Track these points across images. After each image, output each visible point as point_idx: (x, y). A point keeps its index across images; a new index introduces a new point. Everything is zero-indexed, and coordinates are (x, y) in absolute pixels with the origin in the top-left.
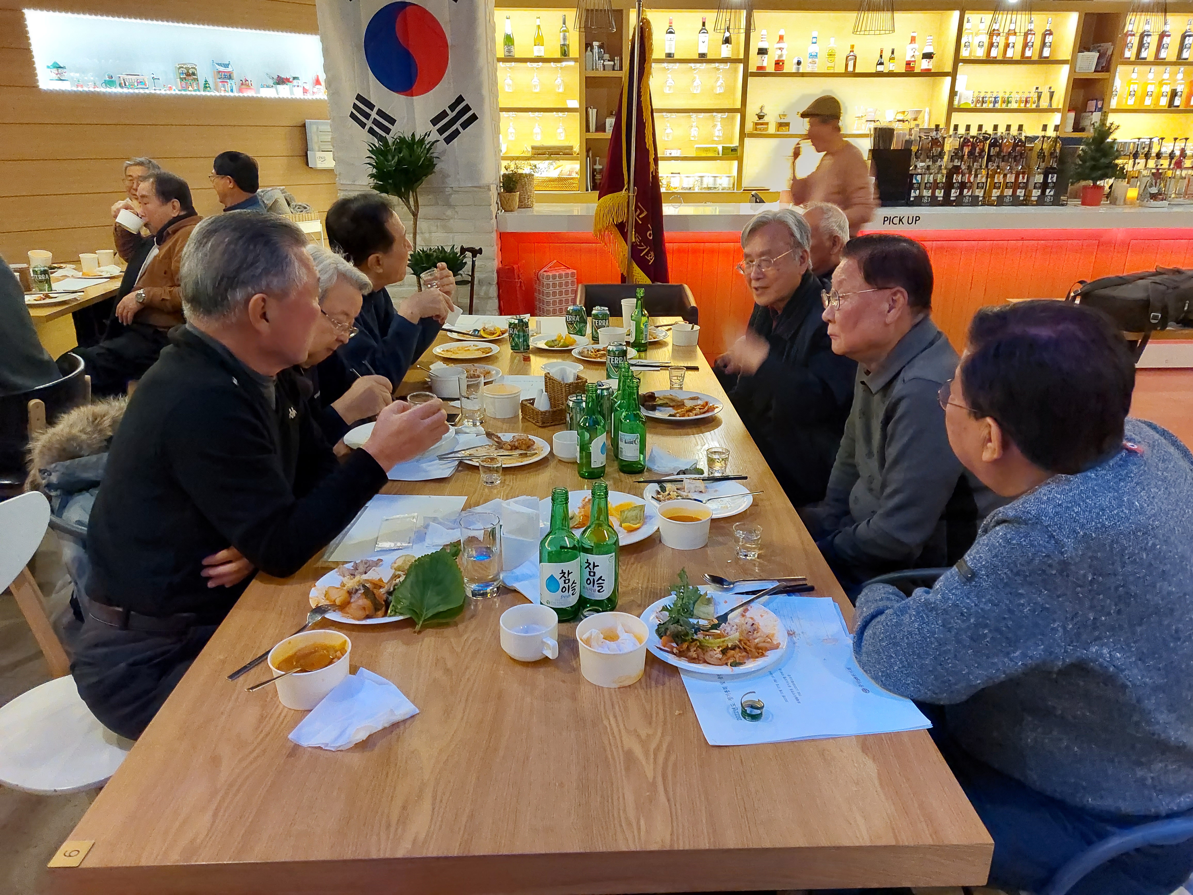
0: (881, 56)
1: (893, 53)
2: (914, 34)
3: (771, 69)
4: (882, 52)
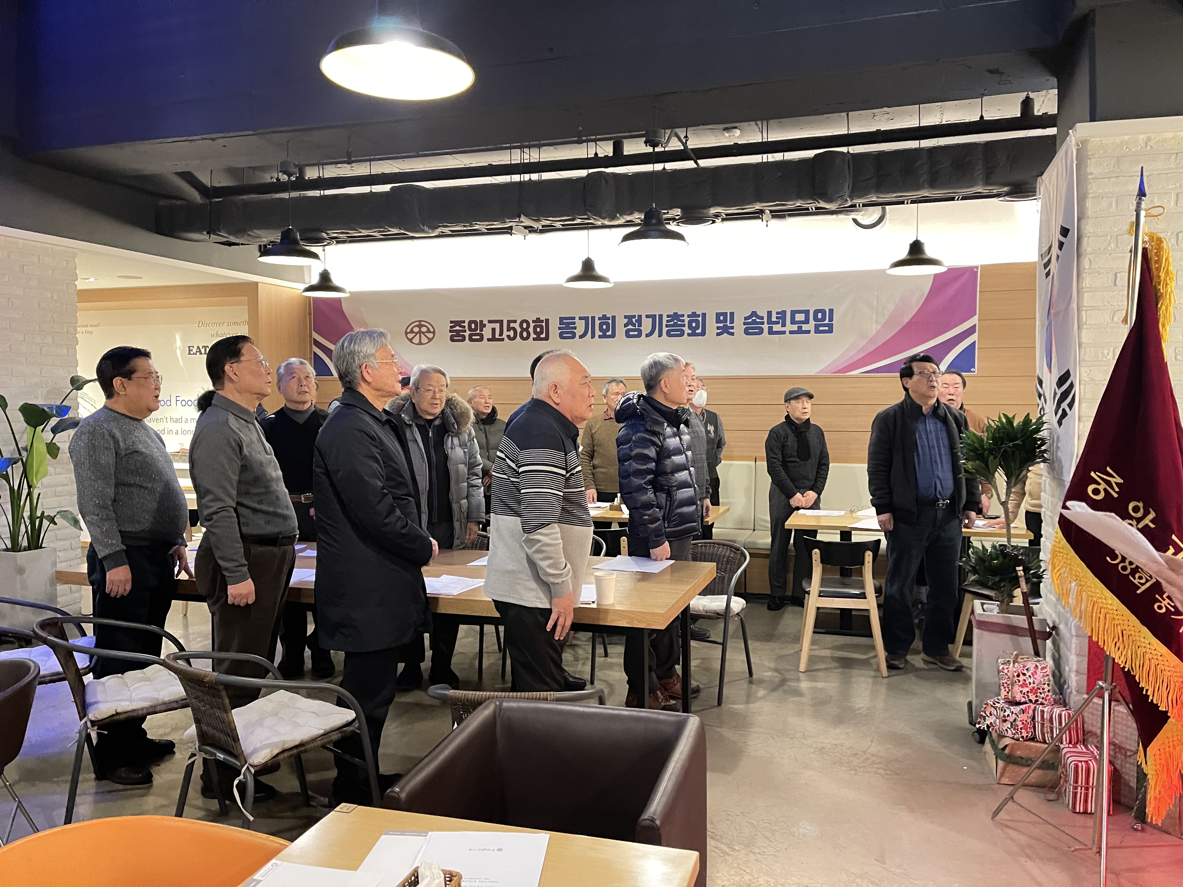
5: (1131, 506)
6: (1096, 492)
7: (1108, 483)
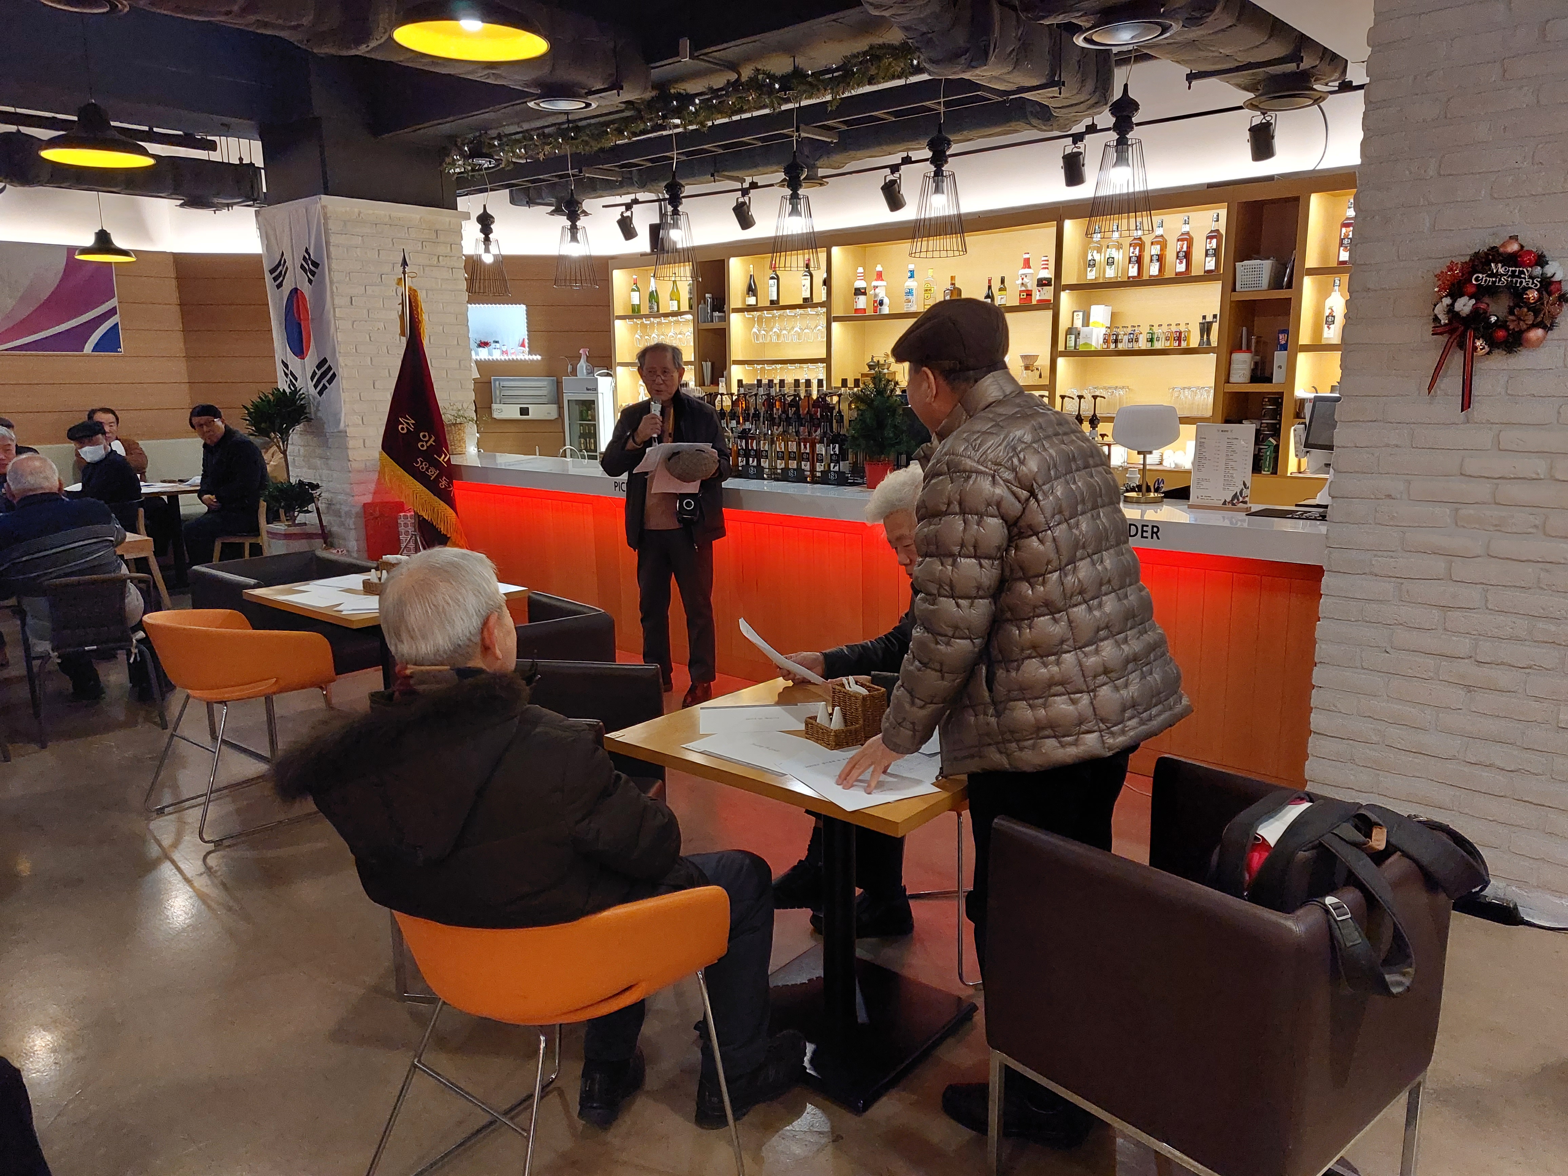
0: (990, 287)
1: (1003, 281)
2: (1027, 256)
3: (870, 312)
4: (990, 281)
5: (421, 434)
6: (403, 429)
7: (407, 423)
